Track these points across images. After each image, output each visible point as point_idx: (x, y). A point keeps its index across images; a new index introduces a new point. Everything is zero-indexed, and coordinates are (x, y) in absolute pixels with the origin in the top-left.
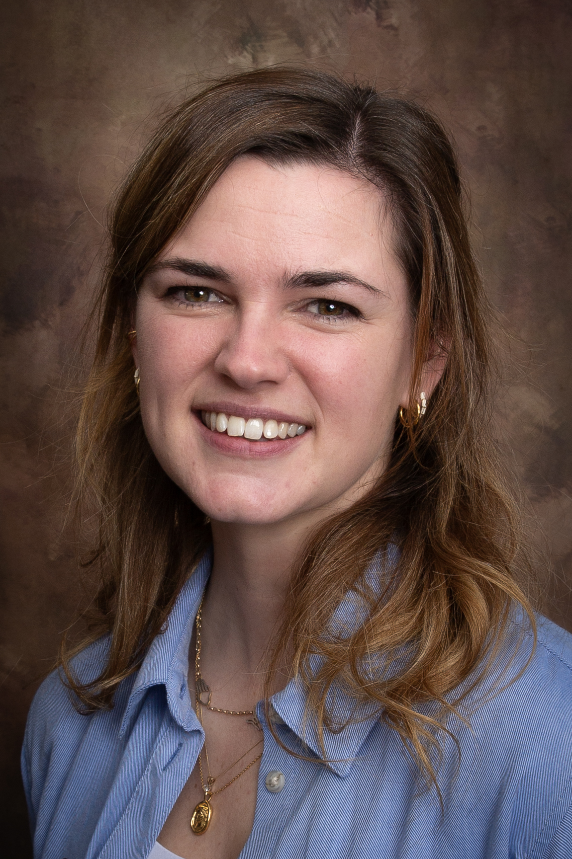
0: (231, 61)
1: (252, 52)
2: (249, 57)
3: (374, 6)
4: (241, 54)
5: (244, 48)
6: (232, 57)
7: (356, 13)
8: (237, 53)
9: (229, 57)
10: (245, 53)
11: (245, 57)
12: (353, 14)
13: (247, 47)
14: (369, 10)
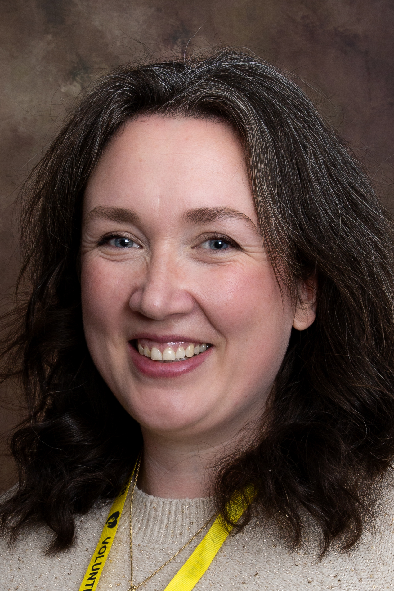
0: (63, 89)
1: (81, 81)
2: (79, 86)
3: (180, 44)
4: (71, 83)
5: (74, 79)
6: (65, 86)
7: (165, 50)
8: (68, 83)
9: (62, 86)
10: (75, 83)
11: (75, 86)
12: (163, 50)
13: (77, 78)
14: (176, 47)
